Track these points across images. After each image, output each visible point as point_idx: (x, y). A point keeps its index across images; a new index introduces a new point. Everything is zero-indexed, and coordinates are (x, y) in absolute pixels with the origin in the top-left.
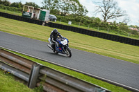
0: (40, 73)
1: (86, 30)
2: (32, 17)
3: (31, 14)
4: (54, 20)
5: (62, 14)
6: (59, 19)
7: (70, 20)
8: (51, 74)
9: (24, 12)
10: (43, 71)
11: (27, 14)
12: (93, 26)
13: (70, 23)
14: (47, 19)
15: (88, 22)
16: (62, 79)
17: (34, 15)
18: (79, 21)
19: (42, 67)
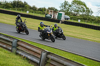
0: (47, 57)
1: (91, 26)
2: (52, 17)
3: (51, 15)
4: (68, 19)
5: (74, 15)
6: (71, 19)
7: (79, 19)
8: (55, 58)
9: (46, 14)
10: (49, 56)
11: (48, 15)
12: (96, 23)
13: (79, 21)
14: (63, 19)
15: (93, 20)
16: (61, 61)
17: (54, 16)
18: (86, 19)
19: (49, 53)
